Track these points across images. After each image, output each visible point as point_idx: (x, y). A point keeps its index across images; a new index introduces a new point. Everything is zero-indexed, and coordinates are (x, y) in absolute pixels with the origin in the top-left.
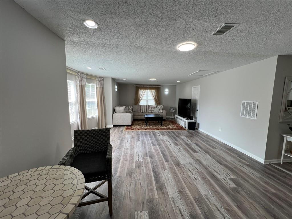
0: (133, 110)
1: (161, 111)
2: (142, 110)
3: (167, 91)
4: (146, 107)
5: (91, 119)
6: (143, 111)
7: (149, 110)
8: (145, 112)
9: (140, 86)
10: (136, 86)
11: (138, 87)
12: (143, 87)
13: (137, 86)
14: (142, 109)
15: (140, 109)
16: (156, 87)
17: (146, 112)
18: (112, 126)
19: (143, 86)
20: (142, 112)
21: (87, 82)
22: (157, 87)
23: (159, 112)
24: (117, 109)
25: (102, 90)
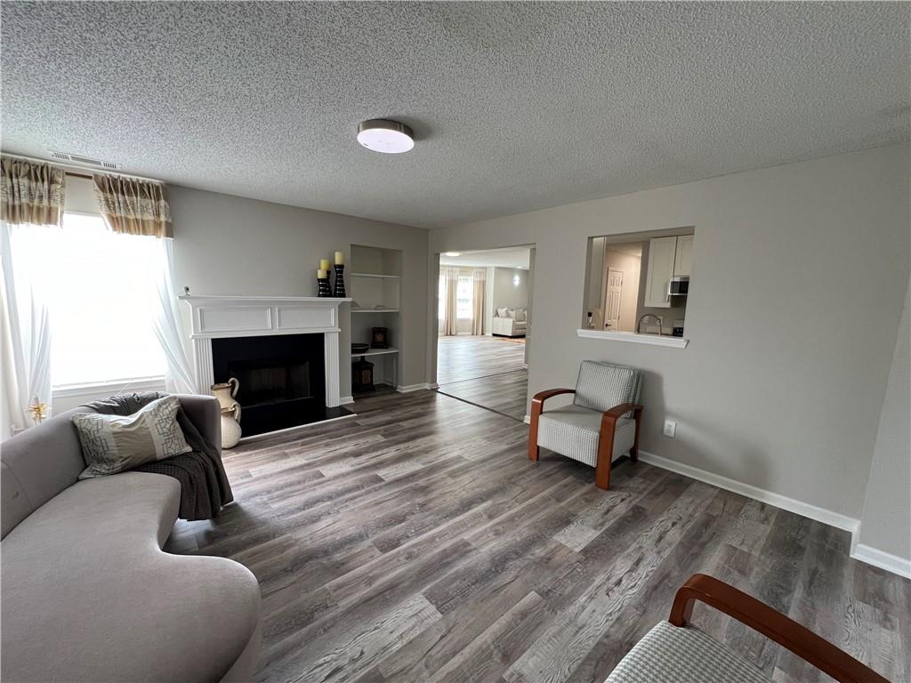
5: (463, 321)
18: (491, 335)
21: (460, 275)
24: (499, 311)
25: (483, 284)
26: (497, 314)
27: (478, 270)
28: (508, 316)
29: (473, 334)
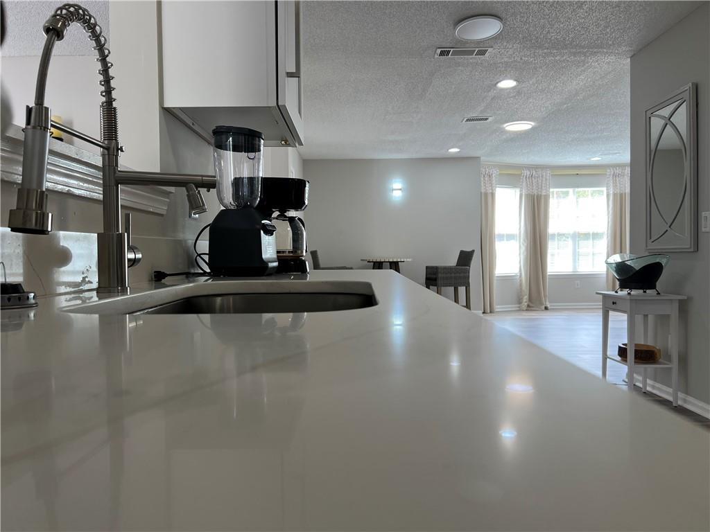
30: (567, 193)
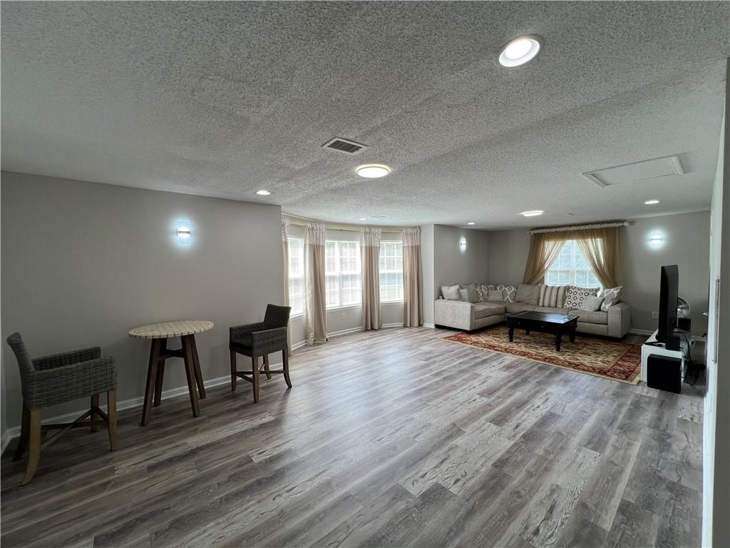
0: (516, 299)
1: (607, 306)
2: (541, 300)
3: (656, 240)
4: (555, 291)
5: (390, 306)
6: (546, 303)
7: (567, 300)
8: (553, 303)
9: (545, 231)
10: (532, 232)
11: (539, 235)
12: (556, 232)
13: (536, 232)
14: (542, 296)
15: (535, 296)
16: (601, 229)
17: (556, 307)
18: (433, 327)
19: (554, 230)
20: (541, 304)
21: (383, 239)
22: (606, 229)
23: (599, 310)
24: (445, 290)
25: (416, 252)
26: (440, 295)
27: (409, 231)
28: (460, 298)
29: (405, 326)
30: (333, 244)
